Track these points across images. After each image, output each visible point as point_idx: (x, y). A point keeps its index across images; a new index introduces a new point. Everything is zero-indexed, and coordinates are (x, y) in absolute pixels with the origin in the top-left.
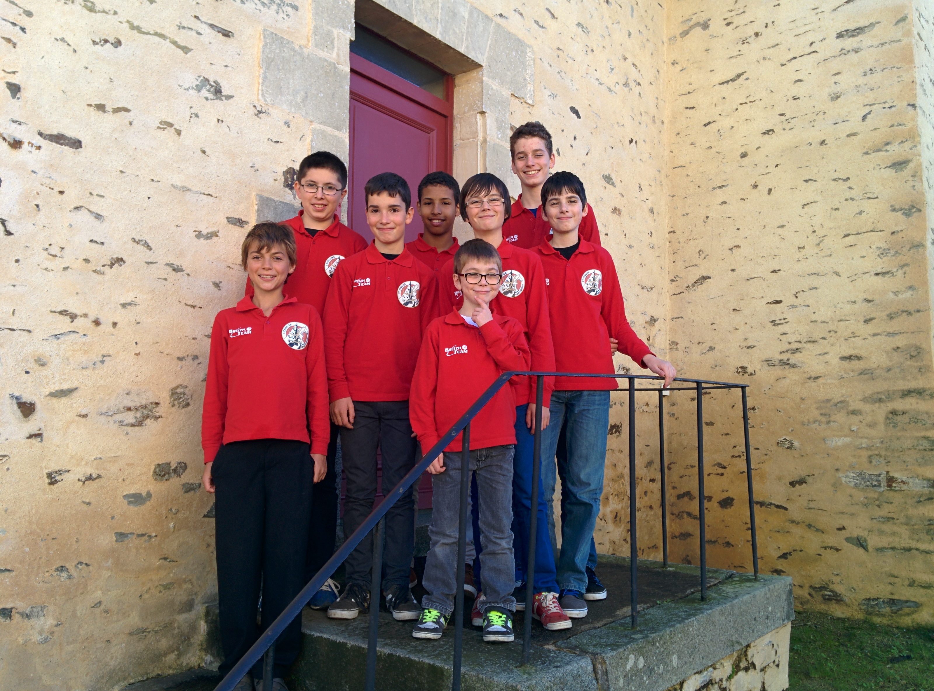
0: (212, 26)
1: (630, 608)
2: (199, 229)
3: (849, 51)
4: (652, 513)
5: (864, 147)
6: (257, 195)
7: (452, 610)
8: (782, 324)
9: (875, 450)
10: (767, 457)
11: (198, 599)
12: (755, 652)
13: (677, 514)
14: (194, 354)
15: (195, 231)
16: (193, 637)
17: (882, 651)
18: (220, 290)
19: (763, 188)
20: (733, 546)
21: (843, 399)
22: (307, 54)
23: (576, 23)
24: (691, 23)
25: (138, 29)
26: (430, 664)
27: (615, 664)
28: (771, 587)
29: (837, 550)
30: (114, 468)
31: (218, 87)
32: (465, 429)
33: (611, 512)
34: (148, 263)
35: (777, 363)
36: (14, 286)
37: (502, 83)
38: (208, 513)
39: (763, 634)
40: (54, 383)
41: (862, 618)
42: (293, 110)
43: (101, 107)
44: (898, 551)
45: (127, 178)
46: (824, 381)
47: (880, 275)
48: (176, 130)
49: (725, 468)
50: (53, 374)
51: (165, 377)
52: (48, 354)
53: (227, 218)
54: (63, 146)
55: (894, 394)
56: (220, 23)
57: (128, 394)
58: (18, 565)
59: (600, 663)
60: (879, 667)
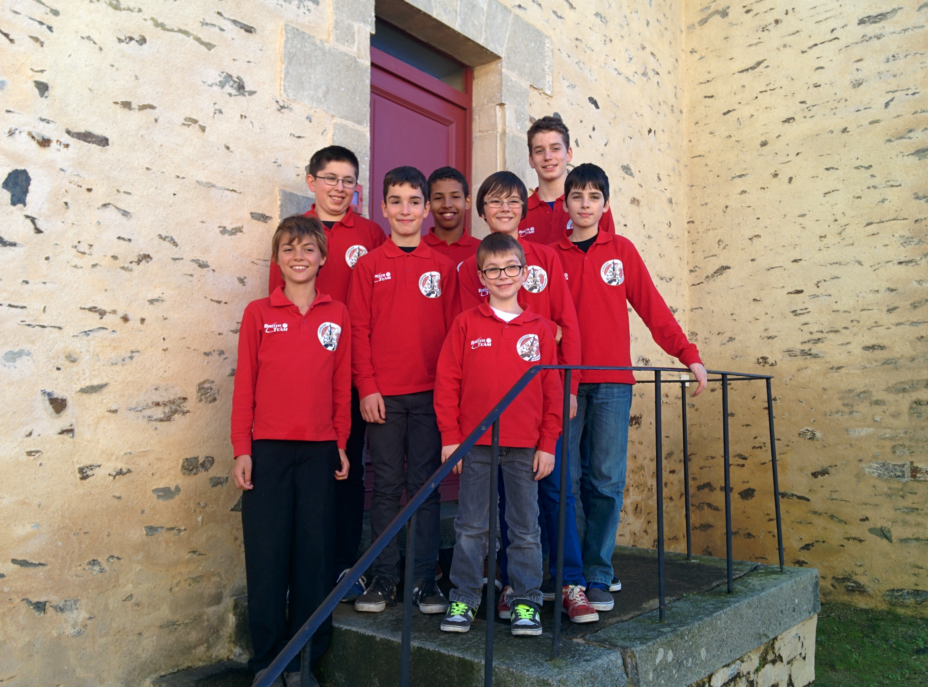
0: (235, 22)
1: (657, 601)
2: (224, 225)
3: (871, 38)
4: (672, 504)
5: (887, 134)
6: (280, 190)
7: (479, 603)
8: (804, 313)
9: (899, 440)
10: (789, 448)
11: (227, 592)
12: (782, 644)
13: (697, 505)
14: (220, 349)
15: (220, 227)
16: (221, 630)
17: (907, 643)
18: (244, 285)
19: (783, 177)
20: (754, 537)
21: (866, 389)
22: (328, 48)
23: (595, 13)
24: (710, 11)
25: (162, 26)
26: (459, 658)
27: (645, 658)
28: (798, 579)
29: (861, 541)
30: (143, 463)
31: (241, 83)
32: (494, 423)
33: (632, 503)
34: (174, 259)
35: (798, 353)
36: (45, 283)
37: (521, 75)
38: (235, 506)
39: (790, 627)
40: (85, 379)
41: (886, 609)
42: (315, 105)
43: (127, 105)
44: (923, 542)
45: (153, 175)
46: (847, 371)
47: (904, 264)
48: (200, 126)
49: (745, 459)
50: (84, 371)
51: (192, 372)
52: (78, 351)
53: (251, 213)
54: (91, 144)
55: (918, 384)
56: (242, 19)
57: (156, 389)
58: (51, 559)
59: (629, 657)
60: (905, 659)
